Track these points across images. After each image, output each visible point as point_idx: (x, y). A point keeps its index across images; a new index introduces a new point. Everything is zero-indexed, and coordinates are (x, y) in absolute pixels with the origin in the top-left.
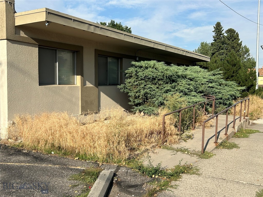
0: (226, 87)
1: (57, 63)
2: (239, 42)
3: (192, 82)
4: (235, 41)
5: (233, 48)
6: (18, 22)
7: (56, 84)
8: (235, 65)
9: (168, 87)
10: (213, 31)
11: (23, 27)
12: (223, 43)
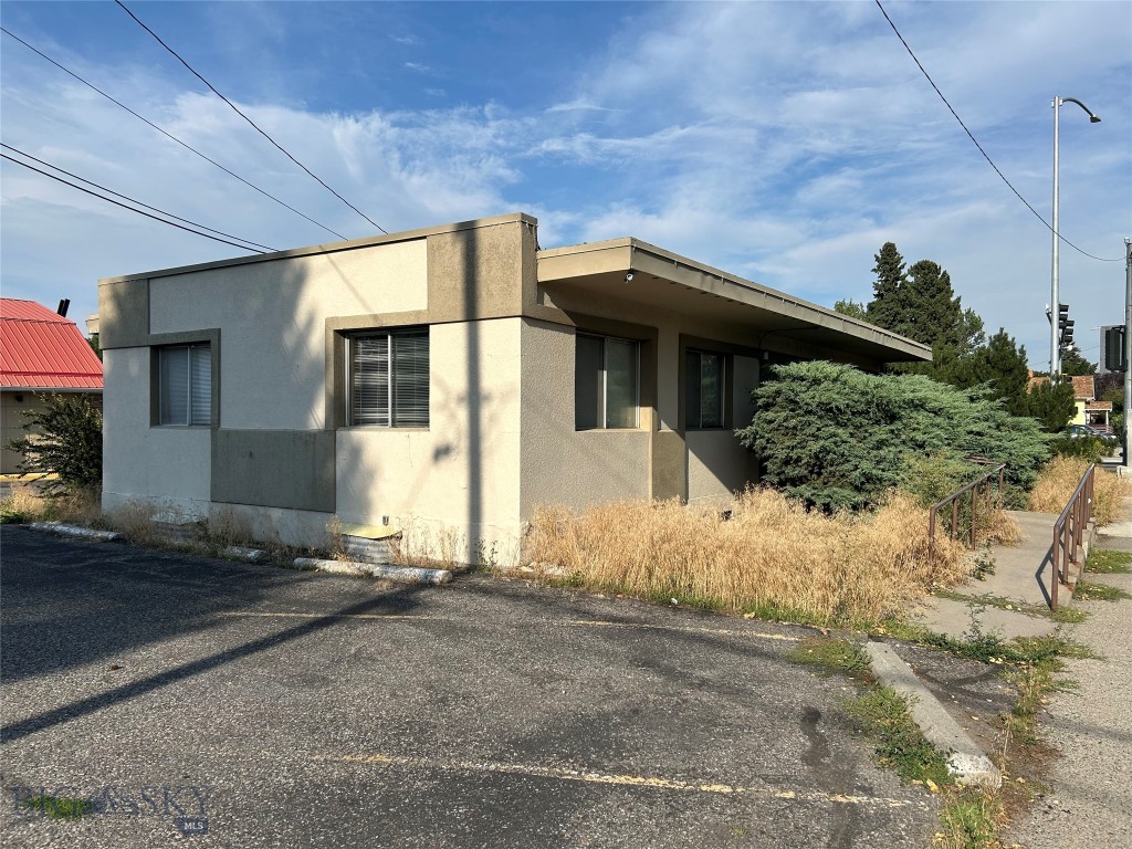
0: (1015, 434)
1: (605, 373)
2: (953, 299)
3: (938, 420)
4: (938, 297)
5: (935, 319)
6: (546, 274)
7: (602, 427)
8: (1010, 371)
9: (882, 432)
10: (874, 270)
11: (555, 288)
12: (906, 303)
